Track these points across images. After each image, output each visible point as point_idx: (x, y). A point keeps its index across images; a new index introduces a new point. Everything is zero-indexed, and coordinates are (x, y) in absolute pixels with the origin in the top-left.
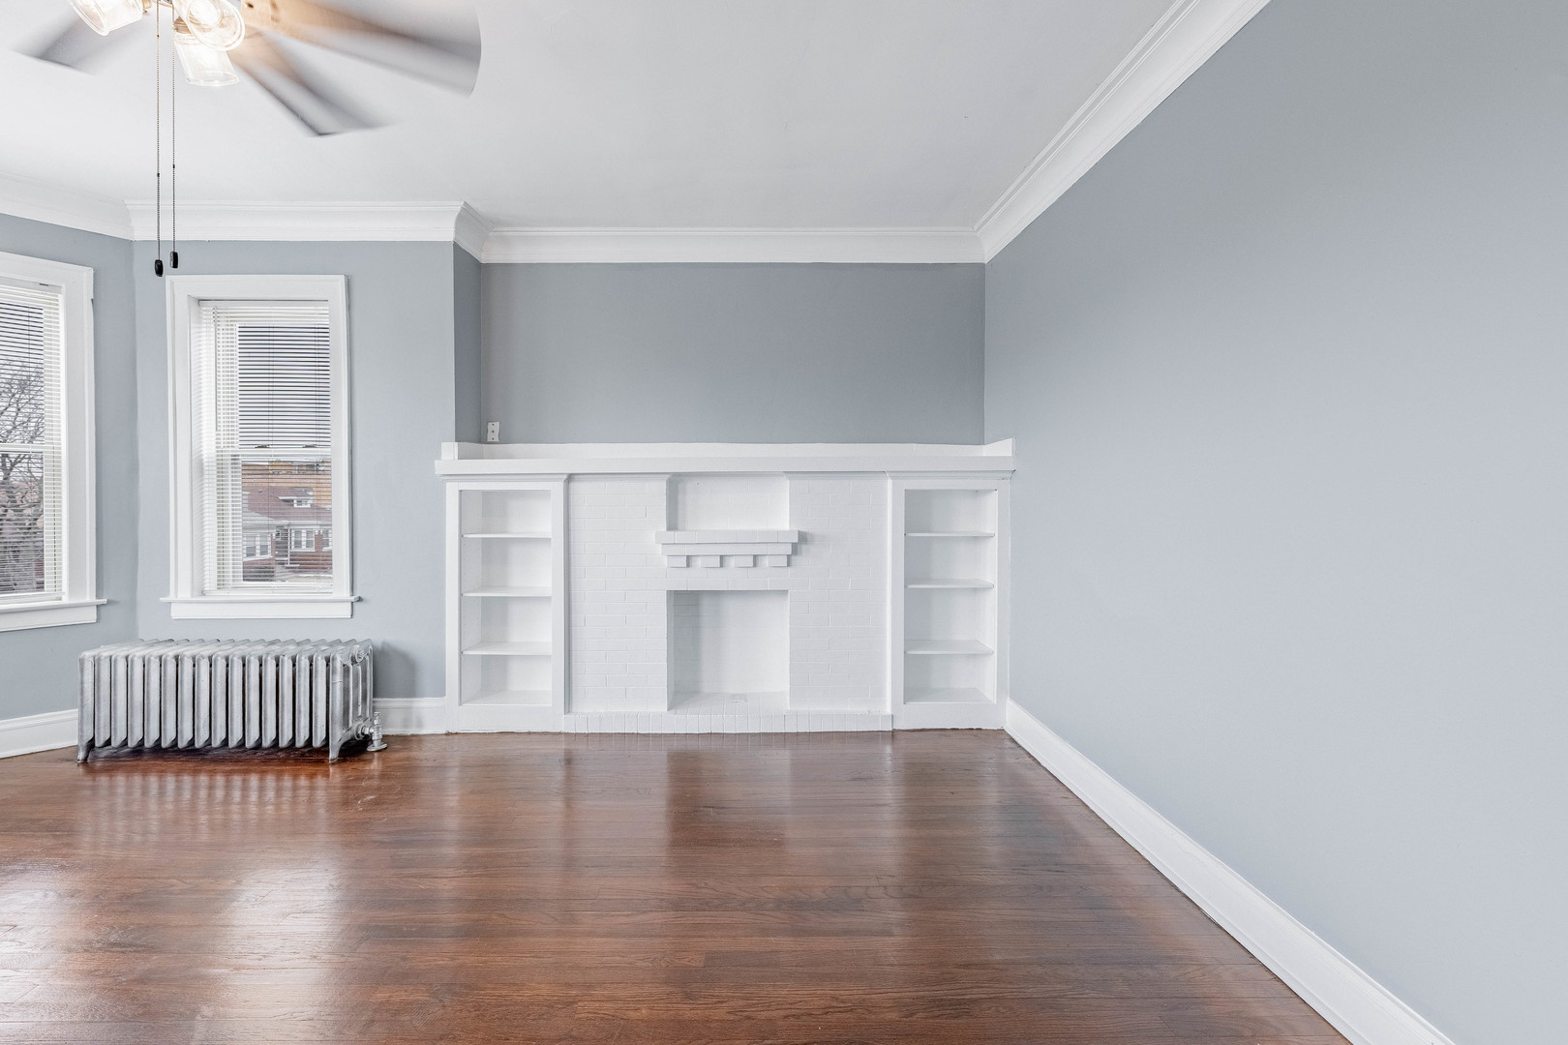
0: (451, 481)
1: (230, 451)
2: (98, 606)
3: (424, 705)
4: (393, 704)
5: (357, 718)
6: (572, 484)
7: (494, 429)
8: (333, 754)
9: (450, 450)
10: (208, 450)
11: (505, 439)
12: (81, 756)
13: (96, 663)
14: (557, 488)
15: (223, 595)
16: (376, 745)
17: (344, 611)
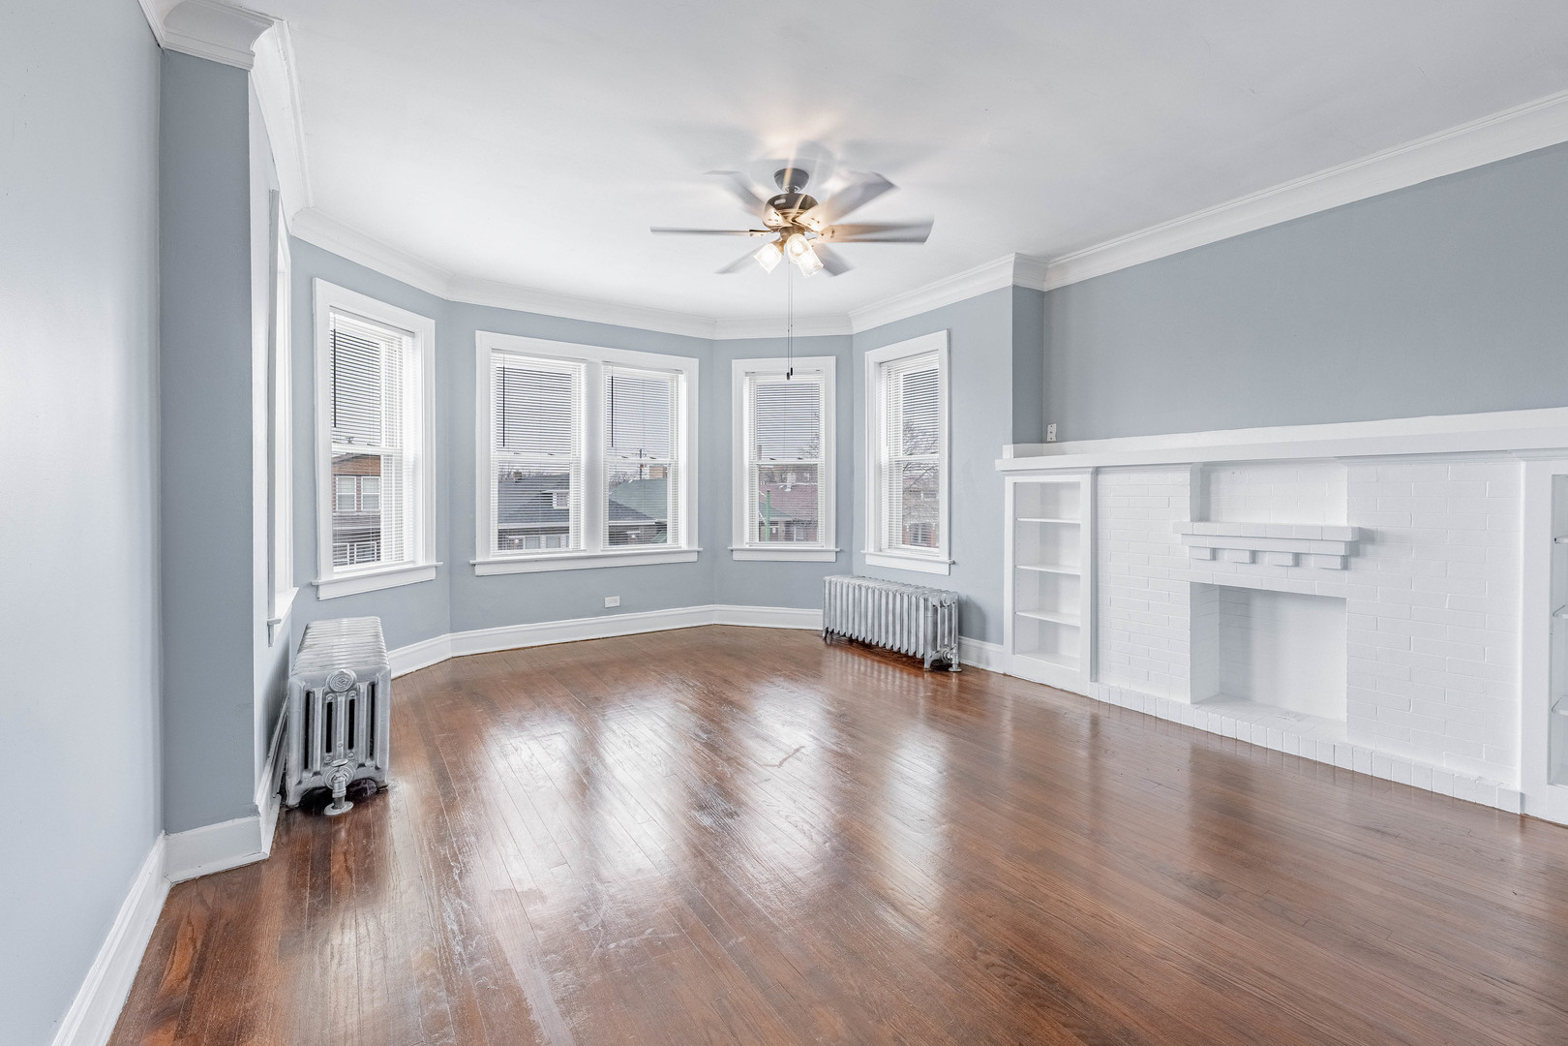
0: (1010, 475)
1: (894, 459)
2: (837, 552)
3: (990, 648)
4: (969, 642)
5: (943, 645)
6: (1100, 476)
7: (1053, 429)
8: (927, 665)
9: (1008, 450)
10: (885, 459)
11: (1061, 438)
12: (824, 635)
13: (830, 583)
14: (1085, 480)
15: (889, 552)
16: (954, 668)
17: (944, 570)
